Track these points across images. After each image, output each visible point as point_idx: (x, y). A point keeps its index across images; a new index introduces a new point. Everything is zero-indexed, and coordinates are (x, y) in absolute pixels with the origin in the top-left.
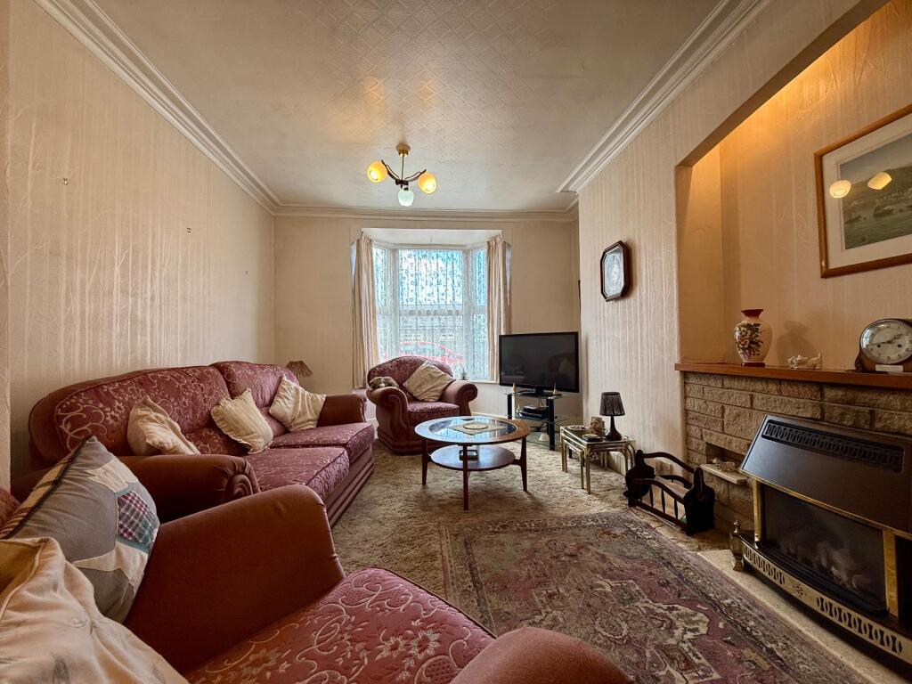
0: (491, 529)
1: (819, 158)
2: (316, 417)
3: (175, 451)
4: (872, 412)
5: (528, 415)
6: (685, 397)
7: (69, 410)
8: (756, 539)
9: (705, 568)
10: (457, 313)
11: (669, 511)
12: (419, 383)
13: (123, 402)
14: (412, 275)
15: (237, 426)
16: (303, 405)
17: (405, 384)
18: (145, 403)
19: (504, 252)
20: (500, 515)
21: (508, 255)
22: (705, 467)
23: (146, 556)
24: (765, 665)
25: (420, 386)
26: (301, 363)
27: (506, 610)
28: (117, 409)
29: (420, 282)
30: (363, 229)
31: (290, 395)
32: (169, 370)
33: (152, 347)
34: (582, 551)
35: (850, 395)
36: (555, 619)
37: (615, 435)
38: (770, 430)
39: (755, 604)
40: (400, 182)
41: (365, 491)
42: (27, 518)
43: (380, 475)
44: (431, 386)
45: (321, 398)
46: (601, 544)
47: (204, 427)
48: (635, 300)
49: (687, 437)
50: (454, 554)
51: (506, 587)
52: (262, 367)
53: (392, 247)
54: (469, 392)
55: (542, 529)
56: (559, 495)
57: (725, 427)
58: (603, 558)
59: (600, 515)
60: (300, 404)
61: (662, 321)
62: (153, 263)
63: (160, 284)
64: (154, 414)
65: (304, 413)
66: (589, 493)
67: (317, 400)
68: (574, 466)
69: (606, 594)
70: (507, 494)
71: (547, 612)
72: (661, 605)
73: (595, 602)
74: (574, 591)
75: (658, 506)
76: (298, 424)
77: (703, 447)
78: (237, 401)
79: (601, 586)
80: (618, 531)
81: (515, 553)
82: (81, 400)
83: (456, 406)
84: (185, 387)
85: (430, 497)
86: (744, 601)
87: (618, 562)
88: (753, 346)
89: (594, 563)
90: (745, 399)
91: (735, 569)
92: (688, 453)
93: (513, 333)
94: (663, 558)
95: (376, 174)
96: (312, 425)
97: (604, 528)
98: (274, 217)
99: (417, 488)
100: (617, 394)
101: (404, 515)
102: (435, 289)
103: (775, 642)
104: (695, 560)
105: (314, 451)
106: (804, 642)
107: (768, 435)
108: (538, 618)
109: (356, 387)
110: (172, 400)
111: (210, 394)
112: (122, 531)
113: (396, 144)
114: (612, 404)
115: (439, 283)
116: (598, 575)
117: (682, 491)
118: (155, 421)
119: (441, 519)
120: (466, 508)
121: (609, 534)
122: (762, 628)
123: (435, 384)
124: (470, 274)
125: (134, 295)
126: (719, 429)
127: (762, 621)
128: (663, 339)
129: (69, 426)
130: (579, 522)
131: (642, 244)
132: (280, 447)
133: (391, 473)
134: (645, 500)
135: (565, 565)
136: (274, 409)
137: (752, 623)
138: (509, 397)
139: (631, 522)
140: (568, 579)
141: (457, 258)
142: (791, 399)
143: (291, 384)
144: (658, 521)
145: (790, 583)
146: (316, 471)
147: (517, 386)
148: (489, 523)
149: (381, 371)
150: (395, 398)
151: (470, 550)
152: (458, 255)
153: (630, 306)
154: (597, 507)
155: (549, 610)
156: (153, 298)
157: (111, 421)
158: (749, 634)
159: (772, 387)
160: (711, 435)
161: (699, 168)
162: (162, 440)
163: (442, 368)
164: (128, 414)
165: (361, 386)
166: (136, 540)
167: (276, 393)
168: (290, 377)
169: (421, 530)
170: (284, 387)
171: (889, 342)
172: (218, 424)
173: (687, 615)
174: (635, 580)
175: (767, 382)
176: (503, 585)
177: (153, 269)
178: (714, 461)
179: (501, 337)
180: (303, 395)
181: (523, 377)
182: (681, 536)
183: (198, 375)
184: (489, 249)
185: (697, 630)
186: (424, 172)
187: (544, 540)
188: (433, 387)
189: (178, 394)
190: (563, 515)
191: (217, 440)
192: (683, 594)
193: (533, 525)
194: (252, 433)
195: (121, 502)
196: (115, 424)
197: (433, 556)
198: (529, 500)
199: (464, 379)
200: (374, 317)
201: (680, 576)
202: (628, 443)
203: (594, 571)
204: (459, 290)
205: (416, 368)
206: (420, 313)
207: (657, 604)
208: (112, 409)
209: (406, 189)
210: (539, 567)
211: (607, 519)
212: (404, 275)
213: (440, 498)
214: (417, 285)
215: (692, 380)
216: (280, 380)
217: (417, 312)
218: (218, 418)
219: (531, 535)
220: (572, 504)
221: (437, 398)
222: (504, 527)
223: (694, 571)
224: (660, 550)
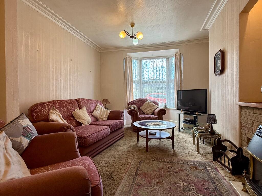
0: (152, 159)
2: (107, 117)
3: (57, 121)
5: (186, 122)
6: (241, 117)
7: (35, 109)
8: (251, 179)
9: (229, 187)
10: (164, 82)
11: (227, 164)
12: (145, 108)
13: (48, 108)
14: (147, 69)
15: (79, 117)
16: (103, 113)
17: (141, 108)
18: (53, 109)
20: (158, 155)
21: (182, 59)
23: (29, 141)
25: (146, 109)
26: (107, 100)
27: (141, 183)
28: (46, 110)
29: (149, 71)
30: (128, 54)
31: (99, 109)
32: (62, 100)
33: (61, 94)
34: (181, 172)
36: (155, 189)
37: (213, 132)
38: (259, 132)
40: (132, 37)
41: (118, 142)
42: (3, 127)
43: (126, 138)
44: (149, 109)
45: (109, 111)
46: (190, 171)
47: (70, 117)
49: (241, 134)
50: (135, 164)
51: (145, 176)
52: (91, 100)
53: (140, 59)
54: (163, 112)
55: (171, 162)
56: (186, 152)
57: (254, 131)
58: (188, 175)
59: (197, 161)
61: (234, 84)
62: (61, 70)
63: (63, 76)
64: (55, 112)
65: (103, 115)
66: (199, 153)
67: (108, 112)
69: (179, 187)
71: (154, 187)
73: (173, 188)
74: (168, 183)
75: (223, 162)
76: (101, 119)
77: (246, 139)
78: (81, 110)
79: (180, 184)
80: (200, 168)
81: (155, 168)
82: (38, 107)
83: (156, 117)
84: (65, 105)
85: (137, 146)
87: (193, 178)
89: (183, 176)
91: (243, 190)
92: (241, 142)
95: (122, 35)
96: (105, 119)
97: (196, 166)
98: (100, 52)
99: (135, 143)
100: (215, 114)
101: (126, 150)
102: (155, 73)
104: (226, 183)
107: (258, 134)
108: (149, 187)
109: (125, 108)
110: (62, 108)
111: (73, 107)
112: (23, 134)
113: (130, 23)
115: (157, 71)
116: (181, 181)
117: (231, 155)
118: (55, 114)
119: (137, 153)
120: (147, 151)
121: (196, 168)
123: (151, 108)
124: (169, 67)
125: (56, 80)
126: (251, 131)
128: (233, 91)
129: (35, 113)
130: (186, 163)
132: (92, 125)
133: (129, 137)
135: (171, 175)
136: (93, 113)
138: (179, 115)
139: (209, 166)
140: (169, 179)
141: (164, 61)
144: (222, 168)
146: (95, 132)
147: (183, 110)
148: (152, 157)
149: (132, 103)
150: (135, 113)
151: (140, 164)
152: (164, 60)
154: (199, 159)
155: (155, 186)
156: (61, 80)
157: (45, 113)
160: (249, 134)
162: (54, 118)
163: (154, 103)
164: (49, 111)
165: (126, 108)
166: (26, 137)
167: (95, 109)
168: (101, 104)
169: (129, 155)
170: (97, 107)
174: (195, 185)
176: (144, 176)
177: (61, 72)
179: (178, 91)
180: (103, 110)
182: (228, 175)
183: (71, 102)
184: (176, 57)
186: (139, 32)
187: (169, 166)
188: (150, 109)
189: (63, 107)
190: (182, 159)
191: (74, 121)
192: (212, 193)
193: (168, 160)
194: (84, 120)
195: (24, 128)
196: (46, 113)
197: (127, 164)
198: (172, 152)
199: (165, 107)
200: (132, 84)
201: (216, 188)
202: (218, 135)
203: (180, 179)
204: (165, 73)
205: (145, 103)
206: (149, 83)
207: (198, 194)
208: (45, 110)
209: (135, 38)
210: (160, 173)
211: (200, 163)
212: (144, 69)
213: (140, 147)
214: (148, 72)
215: (243, 110)
216: (97, 105)
217: (148, 82)
218: (74, 115)
219: (165, 163)
220: (189, 156)
221: (151, 114)
222: (157, 159)
223: (223, 187)
224: (214, 177)
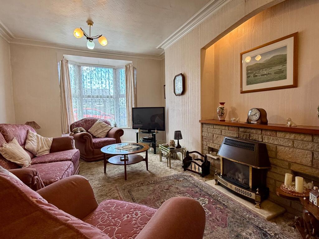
0: (137, 185)
1: (241, 55)
2: (49, 149)
4: (250, 135)
5: (145, 141)
6: (202, 131)
8: (221, 175)
9: (207, 186)
10: (111, 97)
11: (197, 170)
12: (96, 129)
14: (89, 79)
15: (14, 156)
16: (42, 143)
17: (89, 130)
19: (134, 71)
20: (139, 180)
21: (135, 72)
22: (208, 155)
24: (222, 208)
25: (97, 131)
26: (34, 122)
29: (93, 82)
30: (64, 55)
31: (34, 139)
34: (170, 187)
35: (245, 130)
37: (179, 146)
38: (226, 142)
39: (220, 193)
40: (89, 38)
43: (83, 171)
44: (102, 131)
45: (50, 139)
46: (176, 184)
48: (186, 96)
49: (202, 145)
50: (125, 196)
53: (79, 64)
54: (120, 132)
55: (156, 183)
56: (160, 170)
57: (214, 141)
58: (177, 188)
59: (175, 175)
60: (40, 143)
61: (195, 105)
65: (43, 147)
66: (171, 168)
67: (49, 140)
68: (164, 159)
70: (141, 172)
72: (195, 198)
75: (193, 169)
76: (40, 152)
77: (207, 148)
78: (10, 144)
80: (181, 179)
81: (148, 192)
83: (114, 139)
85: (109, 178)
86: (218, 193)
87: (182, 189)
88: (222, 114)
89: (175, 190)
90: (219, 131)
91: (216, 185)
92: (203, 151)
93: (138, 107)
94: (195, 185)
95: (78, 34)
96: (47, 152)
97: (176, 179)
98: (10, 44)
99: (102, 175)
100: (180, 131)
101: (100, 186)
102: (101, 85)
103: (225, 202)
104: (204, 184)
105: (57, 164)
106: (232, 200)
109: (63, 133)
113: (87, 20)
114: (178, 135)
115: (102, 83)
116: (176, 194)
117: (200, 163)
119: (116, 185)
120: (126, 179)
121: (178, 180)
122: (222, 199)
123: (104, 130)
124: (117, 80)
126: (212, 142)
127: (222, 197)
128: (195, 111)
130: (168, 178)
131: (189, 76)
132: (36, 164)
133: (88, 170)
134: (189, 168)
135: (165, 193)
136: (29, 145)
137: (219, 198)
138: (137, 134)
139: (185, 176)
140: (167, 196)
141: (111, 72)
142: (231, 132)
143: (33, 133)
144: (193, 174)
145: (229, 185)
147: (140, 129)
148: (136, 183)
149: (77, 125)
150: (87, 138)
151: (131, 194)
152: (111, 71)
153: (184, 99)
154: (174, 173)
158: (219, 201)
159: (227, 128)
160: (210, 144)
161: (208, 50)
163: (106, 122)
165: (67, 132)
167: (26, 138)
168: (32, 130)
169: (109, 190)
170: (30, 135)
171: (254, 115)
172: (3, 156)
173: (203, 199)
174: (188, 193)
175: (225, 126)
178: (210, 152)
179: (133, 108)
180: (41, 138)
181: (142, 125)
182: (201, 178)
184: (126, 69)
185: (205, 203)
187: (157, 186)
188: (103, 131)
190: (162, 177)
191: (4, 163)
192: (201, 194)
193: (152, 182)
194: (22, 158)
198: (149, 173)
199: (115, 126)
200: (71, 99)
201: (200, 189)
202: (183, 149)
203: (175, 193)
204: (112, 86)
205: (95, 122)
206: (93, 97)
209: (92, 42)
210: (157, 195)
211: (177, 176)
212: (85, 78)
213: (113, 177)
214: (91, 83)
215: (204, 126)
216: (28, 132)
217: (91, 96)
218: (4, 153)
219: (152, 185)
220: (165, 173)
221: (105, 136)
222: (142, 184)
223: (205, 187)
224: (195, 183)
